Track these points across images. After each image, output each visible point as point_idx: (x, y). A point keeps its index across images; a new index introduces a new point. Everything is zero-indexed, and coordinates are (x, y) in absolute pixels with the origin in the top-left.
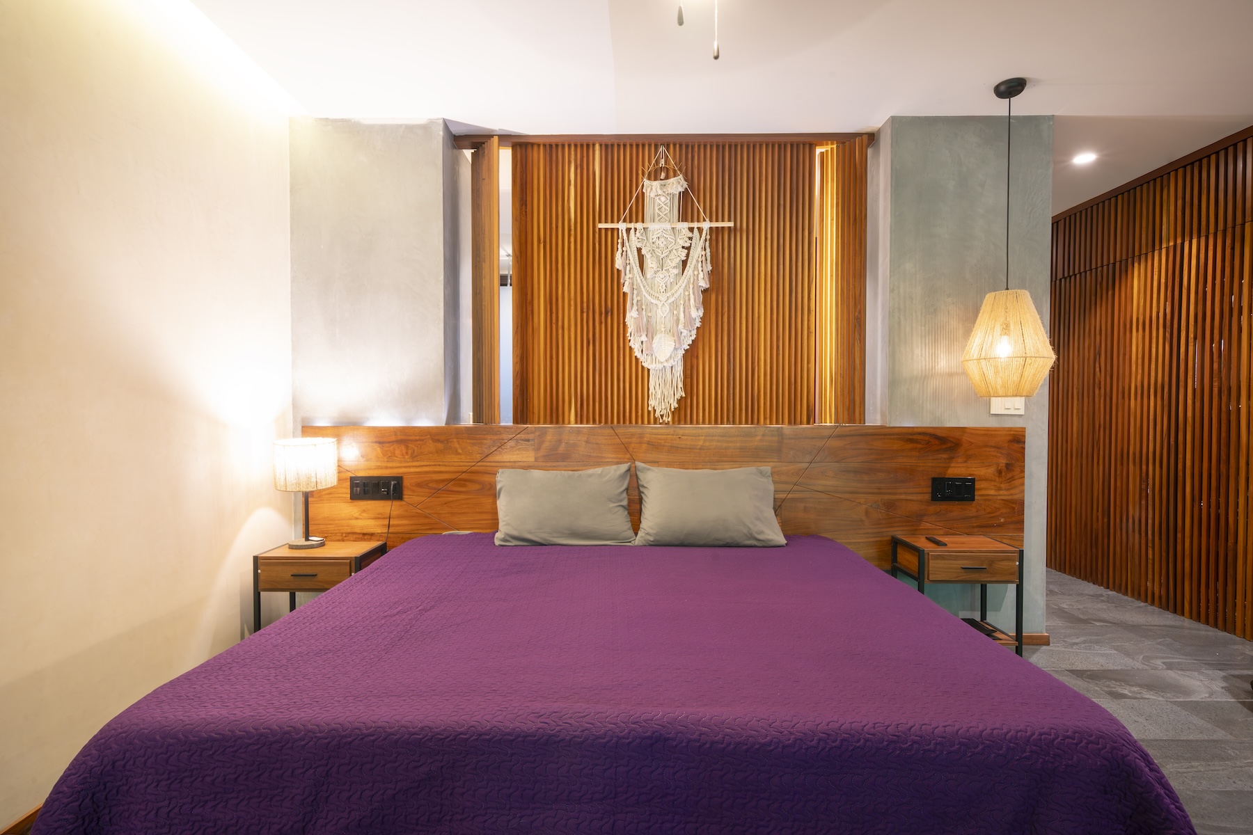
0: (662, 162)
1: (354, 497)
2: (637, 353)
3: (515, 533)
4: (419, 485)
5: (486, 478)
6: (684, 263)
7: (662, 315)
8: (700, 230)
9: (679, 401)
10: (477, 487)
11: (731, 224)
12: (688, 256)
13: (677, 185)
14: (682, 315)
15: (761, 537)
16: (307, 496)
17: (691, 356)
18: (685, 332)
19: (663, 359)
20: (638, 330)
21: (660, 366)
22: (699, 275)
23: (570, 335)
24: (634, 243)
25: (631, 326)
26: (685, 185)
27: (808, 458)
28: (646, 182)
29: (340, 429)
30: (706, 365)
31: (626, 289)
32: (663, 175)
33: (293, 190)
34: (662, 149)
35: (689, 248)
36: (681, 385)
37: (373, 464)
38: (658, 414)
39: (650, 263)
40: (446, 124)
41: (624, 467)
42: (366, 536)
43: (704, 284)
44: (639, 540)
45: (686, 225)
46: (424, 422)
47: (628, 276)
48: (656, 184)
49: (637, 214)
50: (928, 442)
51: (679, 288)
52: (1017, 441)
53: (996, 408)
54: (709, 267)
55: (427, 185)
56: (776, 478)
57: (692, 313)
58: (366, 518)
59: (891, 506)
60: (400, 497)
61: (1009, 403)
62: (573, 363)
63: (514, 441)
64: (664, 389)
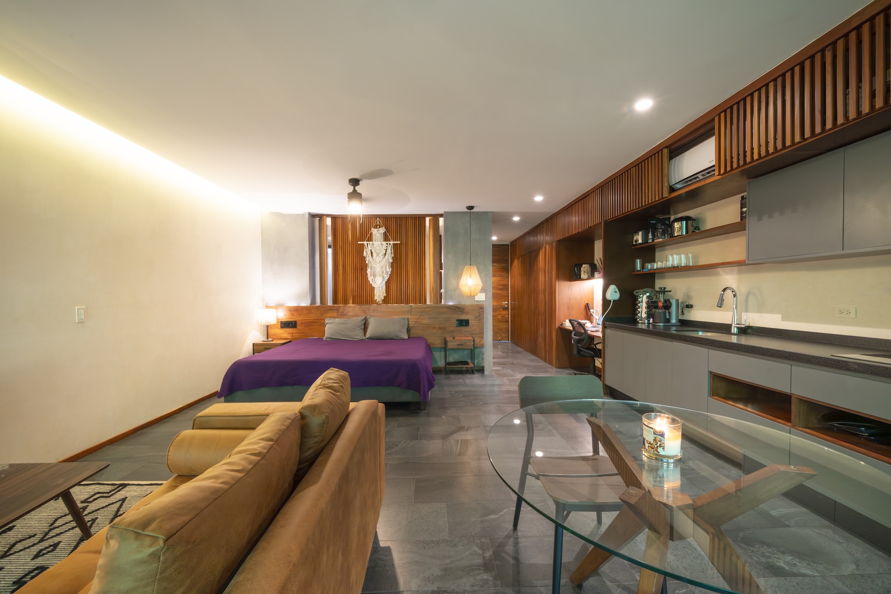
0: (378, 223)
1: (282, 327)
2: (371, 283)
3: (329, 337)
4: (302, 323)
5: (322, 321)
6: (385, 254)
7: (378, 270)
8: (390, 244)
9: (384, 297)
10: (319, 324)
11: (399, 242)
12: (386, 252)
13: (382, 230)
14: (384, 271)
15: (401, 337)
16: (267, 327)
17: (388, 283)
18: (385, 276)
19: (378, 284)
20: (371, 275)
21: (378, 286)
22: (389, 258)
23: (350, 276)
24: (370, 248)
25: (369, 274)
26: (385, 230)
27: (420, 314)
28: (373, 229)
29: (278, 306)
30: (393, 286)
31: (367, 262)
32: (378, 227)
33: (262, 234)
34: (378, 219)
35: (386, 250)
36: (385, 292)
37: (287, 317)
38: (378, 301)
39: (374, 254)
40: (309, 213)
41: (364, 317)
42: (287, 339)
43: (391, 261)
44: (365, 338)
45: (385, 243)
46: (303, 304)
47: (368, 258)
48: (376, 230)
49: (370, 239)
50: (455, 309)
51: (383, 262)
52: (482, 309)
53: (477, 298)
54: (393, 256)
55: (303, 232)
56: (410, 320)
57: (388, 270)
58: (286, 333)
59: (444, 328)
60: (296, 327)
61: (481, 297)
62: (351, 285)
63: (332, 310)
64: (379, 293)
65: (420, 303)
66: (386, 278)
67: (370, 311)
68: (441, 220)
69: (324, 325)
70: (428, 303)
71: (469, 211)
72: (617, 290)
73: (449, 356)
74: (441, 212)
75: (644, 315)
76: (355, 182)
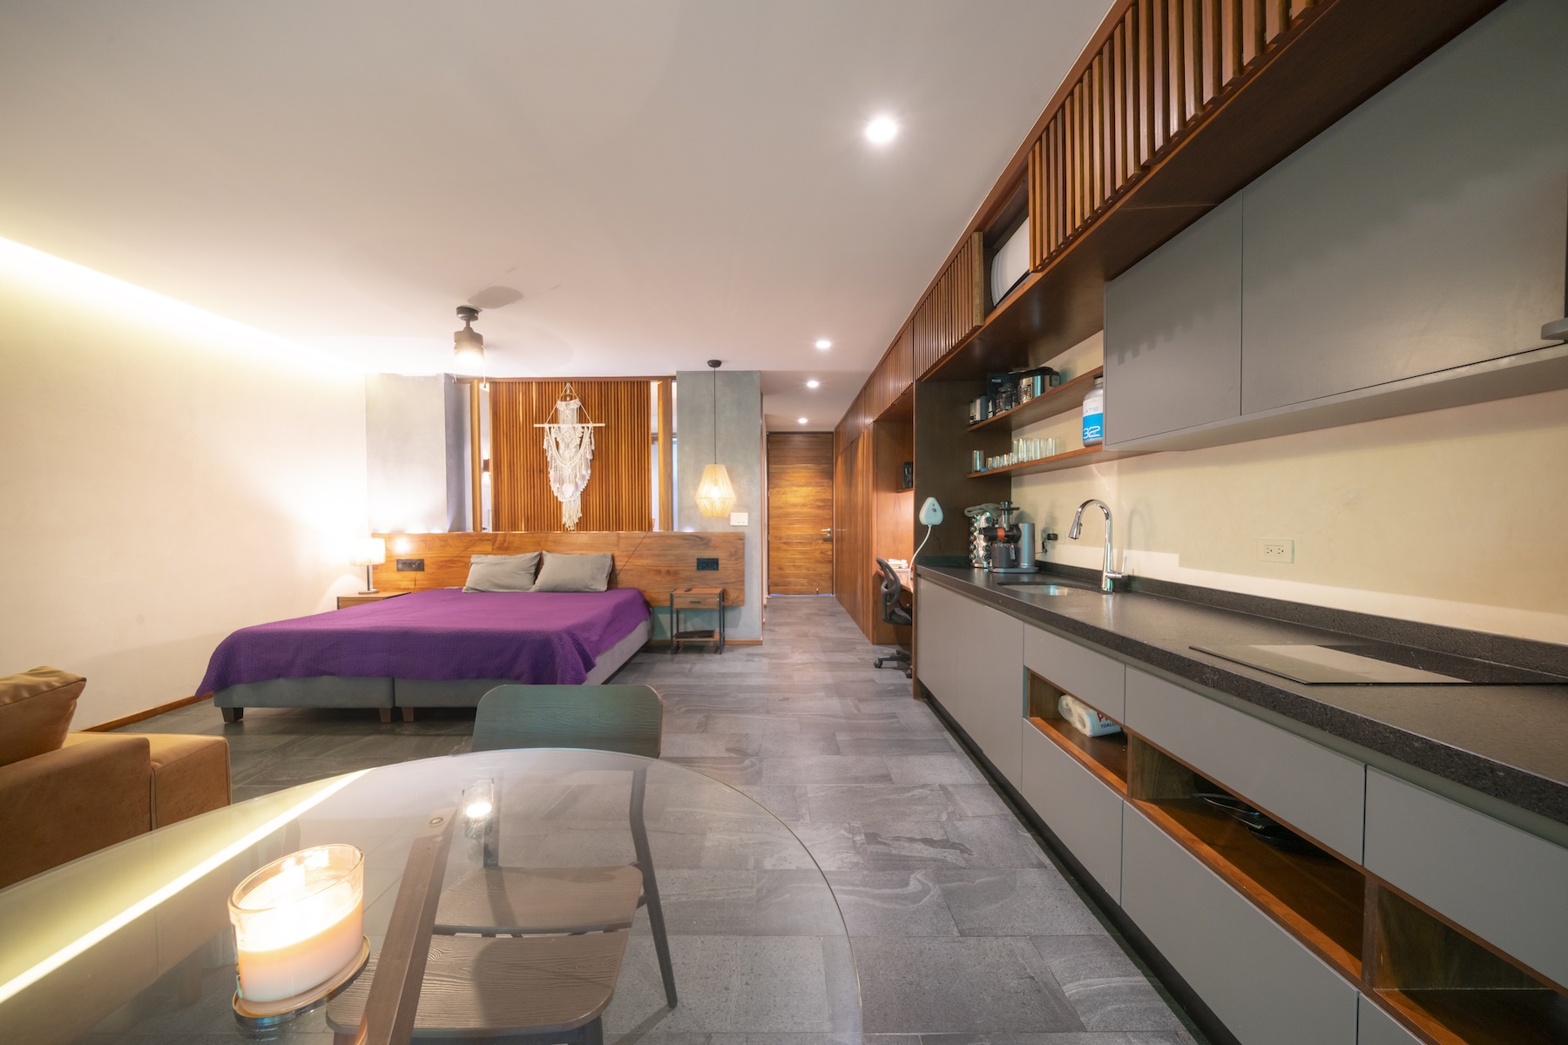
0: (568, 391)
1: (398, 570)
2: (555, 495)
3: (472, 586)
4: (433, 563)
5: (466, 560)
6: (580, 445)
7: (567, 471)
8: (588, 428)
9: (580, 519)
10: (462, 564)
11: (604, 425)
12: (581, 441)
13: (575, 404)
14: (578, 474)
15: (593, 587)
16: (370, 567)
17: (585, 494)
18: (580, 483)
19: (569, 497)
20: (556, 481)
21: (567, 500)
22: (587, 452)
23: (521, 482)
24: (553, 436)
25: (552, 479)
26: (580, 404)
27: (633, 549)
28: (559, 402)
29: (394, 533)
30: (595, 500)
31: (548, 459)
32: (568, 399)
33: (367, 411)
34: (568, 385)
35: (582, 438)
36: (580, 510)
37: (410, 553)
38: (567, 526)
39: (562, 446)
40: (447, 376)
41: (537, 553)
42: (399, 589)
43: (589, 456)
45: (580, 425)
46: (437, 531)
47: (550, 452)
48: (564, 403)
49: (554, 420)
50: (694, 540)
51: (577, 459)
52: (741, 539)
53: (733, 523)
54: (593, 448)
55: (436, 408)
56: (616, 559)
57: (584, 472)
58: (407, 580)
59: (676, 573)
60: (423, 570)
61: (740, 520)
62: (522, 500)
63: (482, 540)
64: (571, 512)
65: (641, 529)
66: (582, 486)
67: (549, 543)
68: (674, 385)
69: (467, 565)
70: (656, 529)
71: (712, 369)
72: (937, 507)
73: (685, 621)
74: (673, 373)
75: (982, 553)
76: (469, 313)
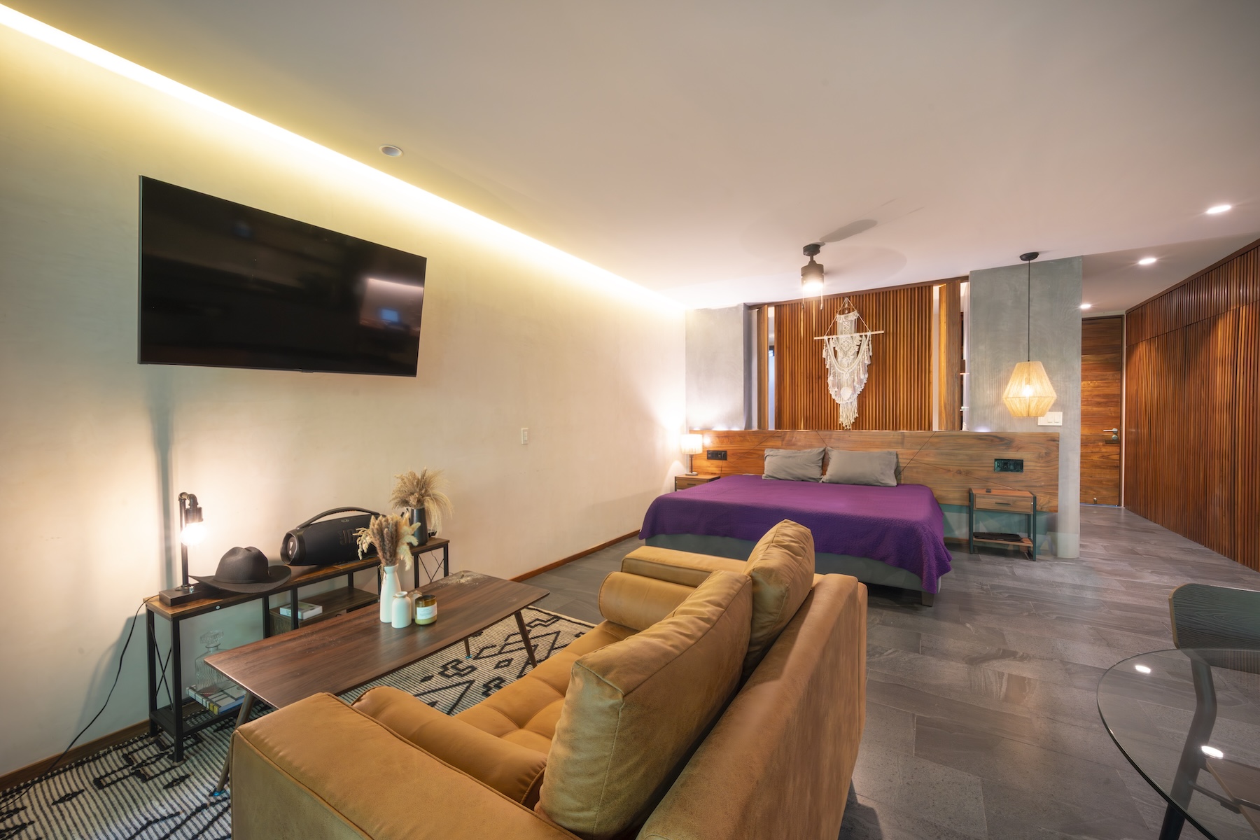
0: (847, 305)
1: (708, 458)
2: (833, 397)
3: (770, 474)
4: (733, 454)
5: (760, 452)
6: (858, 352)
7: (845, 376)
8: (866, 336)
9: (856, 419)
10: (757, 456)
11: (883, 332)
12: (859, 349)
13: (854, 316)
14: (856, 378)
15: (883, 482)
16: (692, 457)
17: (862, 398)
18: (857, 386)
19: (846, 399)
20: (833, 386)
21: (844, 402)
22: (865, 358)
23: (801, 389)
24: (832, 345)
25: (830, 385)
26: (858, 315)
27: (919, 447)
28: (838, 316)
29: (704, 431)
30: (871, 402)
31: (827, 367)
32: (847, 312)
33: (686, 339)
34: (846, 299)
35: (860, 346)
36: (856, 411)
37: (716, 445)
38: (844, 425)
39: (840, 354)
40: (745, 304)
41: (822, 449)
42: (715, 474)
43: (867, 362)
44: (825, 478)
45: (858, 334)
46: (736, 429)
47: (829, 360)
48: (843, 316)
49: (833, 332)
50: (992, 440)
51: (855, 366)
52: (1054, 441)
53: (1042, 421)
54: (871, 354)
55: (737, 331)
56: (900, 456)
57: (862, 377)
58: (713, 467)
59: (968, 473)
60: (726, 459)
61: (1053, 420)
62: (802, 402)
63: (773, 437)
64: (848, 413)
65: (920, 428)
66: (859, 389)
67: (833, 440)
69: (763, 458)
70: (935, 428)
71: (1028, 262)
73: (977, 522)
74: (964, 272)
76: (812, 250)
